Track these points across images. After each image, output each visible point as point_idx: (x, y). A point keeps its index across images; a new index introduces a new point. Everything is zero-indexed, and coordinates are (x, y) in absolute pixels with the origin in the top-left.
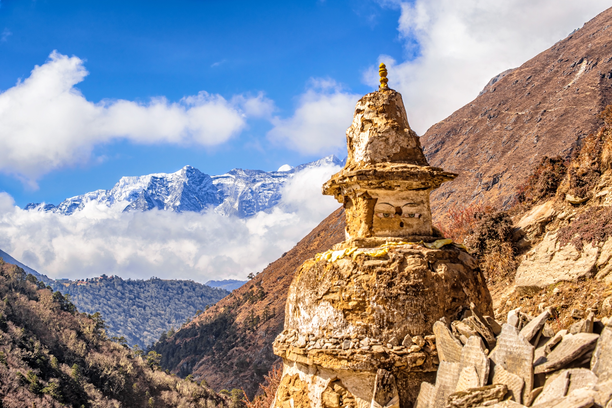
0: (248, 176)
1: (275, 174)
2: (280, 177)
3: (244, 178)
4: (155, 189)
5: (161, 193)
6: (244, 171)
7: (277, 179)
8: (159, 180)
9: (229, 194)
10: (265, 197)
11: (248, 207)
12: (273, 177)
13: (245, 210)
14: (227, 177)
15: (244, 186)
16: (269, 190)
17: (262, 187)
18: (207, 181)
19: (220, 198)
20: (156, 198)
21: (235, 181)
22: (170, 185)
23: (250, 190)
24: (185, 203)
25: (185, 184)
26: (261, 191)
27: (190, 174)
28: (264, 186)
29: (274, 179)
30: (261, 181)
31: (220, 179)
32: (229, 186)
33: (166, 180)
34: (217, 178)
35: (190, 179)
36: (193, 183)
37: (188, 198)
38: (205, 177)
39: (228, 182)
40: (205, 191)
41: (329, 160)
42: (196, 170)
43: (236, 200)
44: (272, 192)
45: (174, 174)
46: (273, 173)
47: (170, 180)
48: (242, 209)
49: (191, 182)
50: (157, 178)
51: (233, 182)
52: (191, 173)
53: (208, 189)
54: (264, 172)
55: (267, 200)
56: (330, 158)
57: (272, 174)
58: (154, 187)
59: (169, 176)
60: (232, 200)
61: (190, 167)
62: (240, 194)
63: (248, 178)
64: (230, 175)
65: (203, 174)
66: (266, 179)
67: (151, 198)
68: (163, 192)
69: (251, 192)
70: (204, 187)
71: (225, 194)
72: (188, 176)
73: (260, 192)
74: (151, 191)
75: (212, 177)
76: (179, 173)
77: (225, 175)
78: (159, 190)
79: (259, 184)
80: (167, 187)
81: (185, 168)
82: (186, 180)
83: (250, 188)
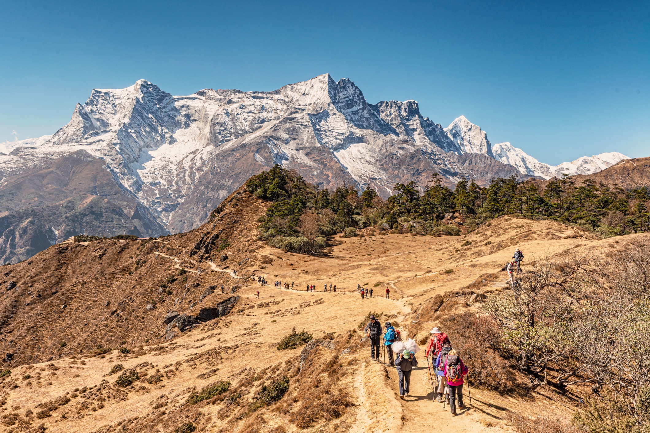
0: (222, 97)
1: (256, 95)
2: (263, 98)
3: (216, 100)
4: (96, 105)
5: (104, 111)
6: (217, 91)
7: (258, 100)
8: (103, 94)
9: (197, 118)
10: (244, 120)
11: (223, 131)
12: (254, 98)
13: (219, 134)
14: (194, 99)
15: (217, 108)
16: (250, 112)
17: (240, 108)
18: (168, 101)
19: (186, 122)
20: (96, 117)
21: (205, 102)
22: (117, 102)
23: (225, 112)
24: (137, 122)
25: (137, 100)
26: (239, 112)
27: (145, 90)
28: (242, 107)
29: (255, 100)
30: (238, 102)
31: (185, 100)
32: (197, 109)
33: (113, 96)
34: (182, 99)
35: (146, 95)
36: (149, 101)
37: (141, 116)
38: (165, 96)
39: (197, 104)
40: (165, 112)
41: (323, 80)
42: (155, 87)
43: (206, 124)
44: (254, 115)
45: (125, 89)
46: (254, 93)
47: (119, 96)
48: (214, 134)
49: (147, 99)
50: (100, 92)
51: (202, 104)
52: (148, 88)
53: (170, 111)
54: (242, 92)
55: (248, 123)
56: (324, 77)
57: (253, 95)
58: (95, 103)
59: (117, 92)
60: (201, 125)
61: (145, 82)
62: (211, 117)
63: (221, 99)
64: (198, 97)
65: (163, 92)
66: (245, 100)
67: (90, 116)
68: (107, 110)
69: (226, 114)
70: (165, 107)
71: (192, 118)
72: (142, 92)
73: (238, 114)
74: (90, 107)
75: (174, 97)
76: (131, 88)
77: (192, 96)
78: (102, 108)
79: (237, 105)
80: (114, 104)
81: (139, 82)
82: (140, 96)
83: (225, 109)
